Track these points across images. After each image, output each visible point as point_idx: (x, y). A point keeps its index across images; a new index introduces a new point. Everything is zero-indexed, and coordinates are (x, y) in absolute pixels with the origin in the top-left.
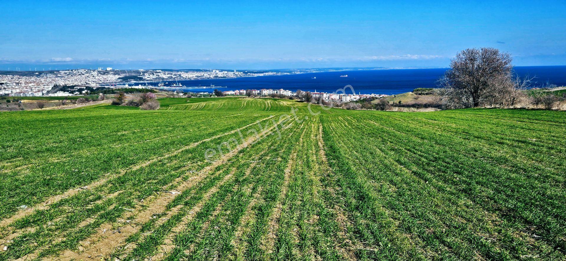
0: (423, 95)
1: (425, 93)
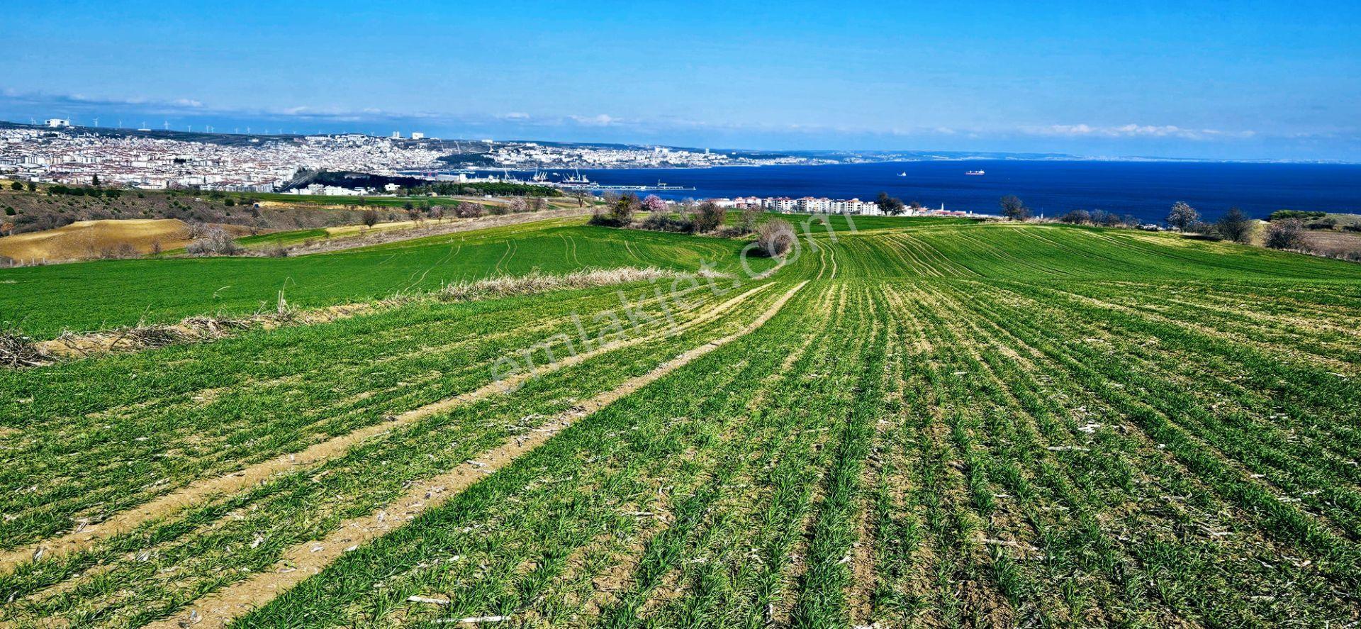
1: (1307, 223)
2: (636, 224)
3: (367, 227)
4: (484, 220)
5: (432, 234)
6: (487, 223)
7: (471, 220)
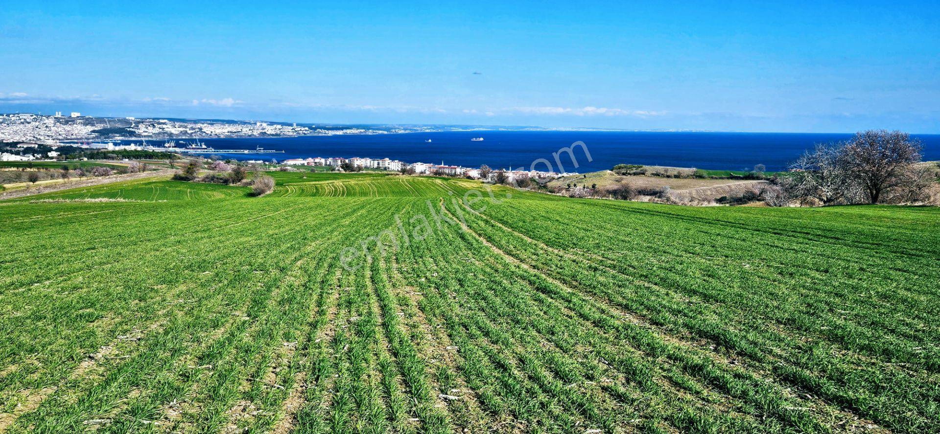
0: (629, 176)
1: (632, 172)
2: (198, 179)
3: (31, 183)
4: (109, 178)
5: (74, 187)
6: (111, 180)
7: (100, 178)
